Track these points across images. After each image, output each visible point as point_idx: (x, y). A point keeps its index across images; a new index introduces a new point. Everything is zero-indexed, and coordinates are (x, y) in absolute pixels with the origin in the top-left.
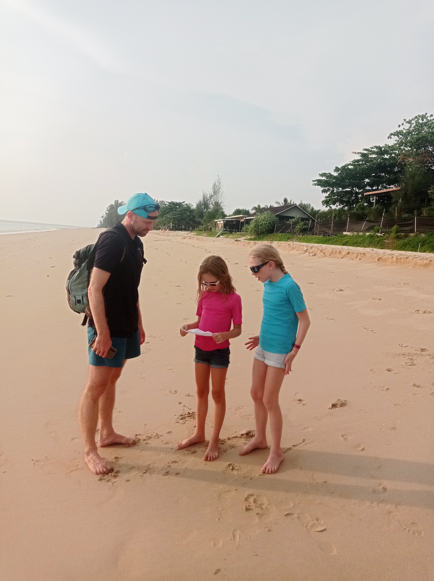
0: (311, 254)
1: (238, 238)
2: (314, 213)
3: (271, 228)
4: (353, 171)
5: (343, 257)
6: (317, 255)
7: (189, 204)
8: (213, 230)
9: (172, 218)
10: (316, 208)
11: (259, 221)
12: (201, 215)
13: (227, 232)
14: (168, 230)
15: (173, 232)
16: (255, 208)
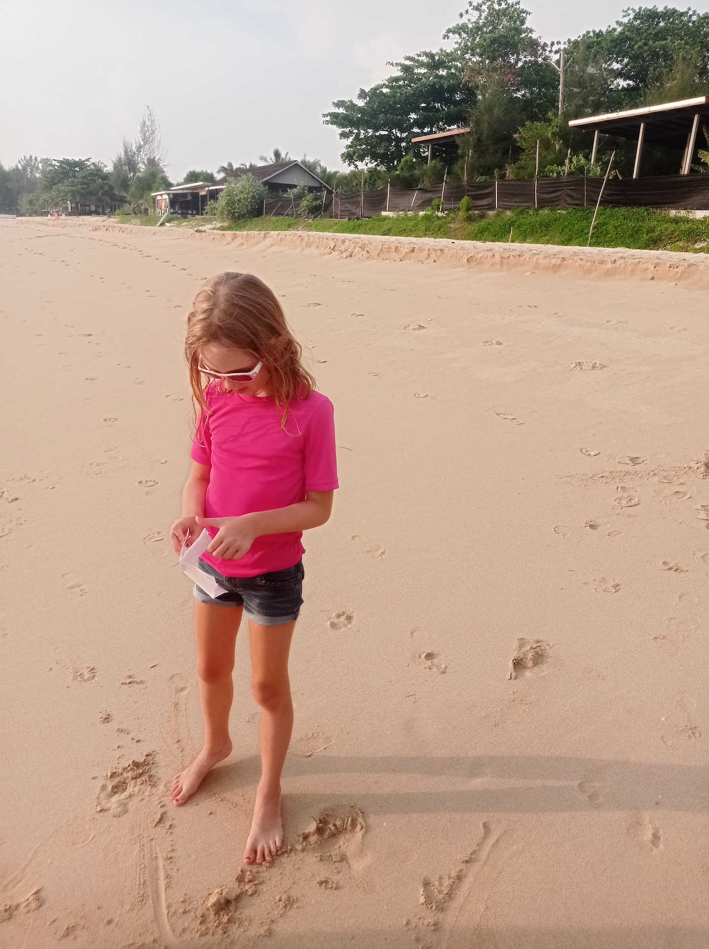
0: (344, 255)
1: (199, 226)
2: (329, 178)
3: (257, 207)
4: (390, 97)
5: (404, 257)
6: (355, 255)
7: (99, 163)
8: (151, 212)
9: (69, 192)
10: (330, 169)
11: (234, 193)
12: (125, 184)
13: (175, 215)
14: (63, 215)
15: (75, 218)
16: (223, 169)
